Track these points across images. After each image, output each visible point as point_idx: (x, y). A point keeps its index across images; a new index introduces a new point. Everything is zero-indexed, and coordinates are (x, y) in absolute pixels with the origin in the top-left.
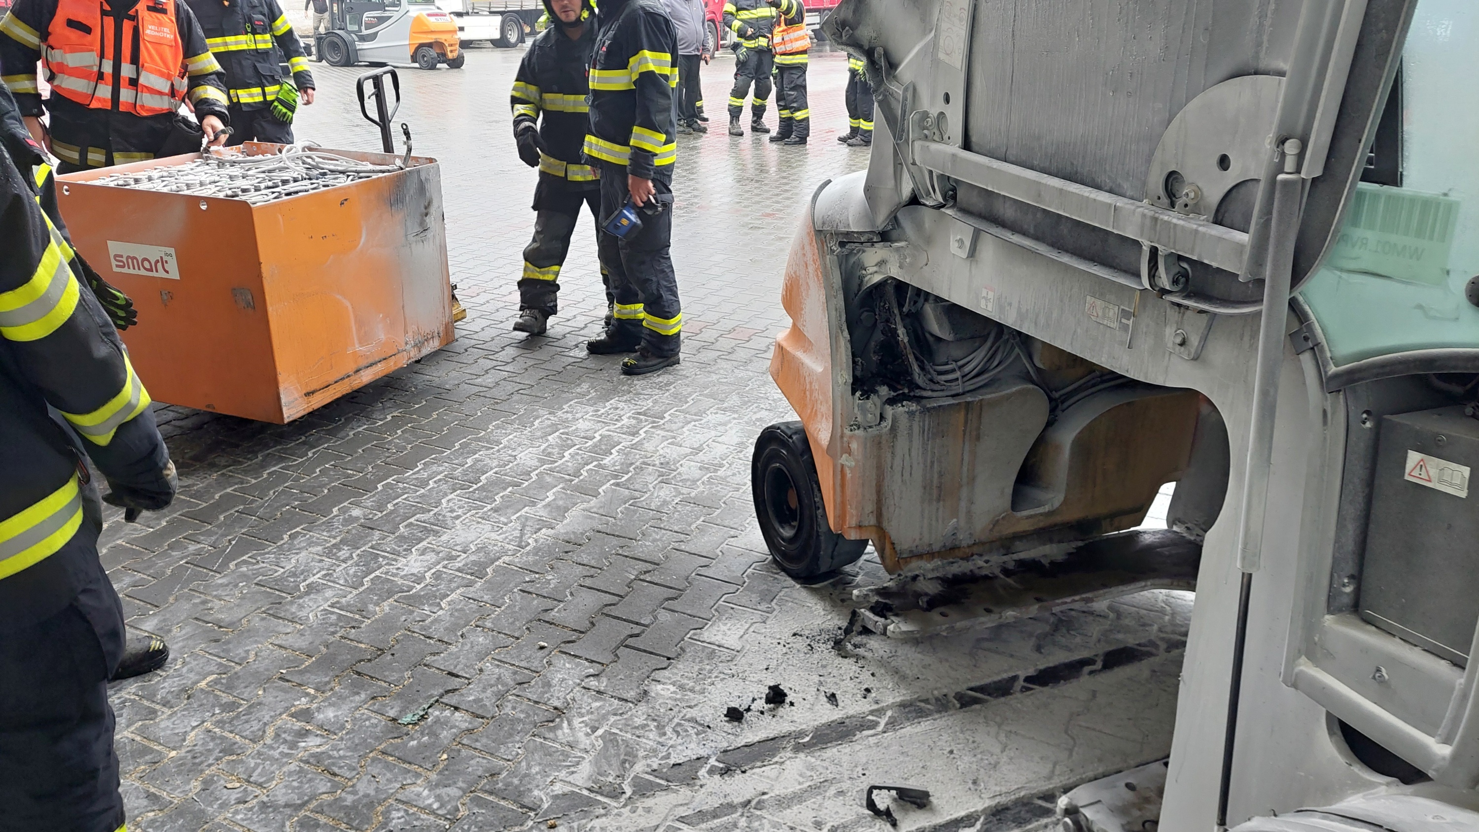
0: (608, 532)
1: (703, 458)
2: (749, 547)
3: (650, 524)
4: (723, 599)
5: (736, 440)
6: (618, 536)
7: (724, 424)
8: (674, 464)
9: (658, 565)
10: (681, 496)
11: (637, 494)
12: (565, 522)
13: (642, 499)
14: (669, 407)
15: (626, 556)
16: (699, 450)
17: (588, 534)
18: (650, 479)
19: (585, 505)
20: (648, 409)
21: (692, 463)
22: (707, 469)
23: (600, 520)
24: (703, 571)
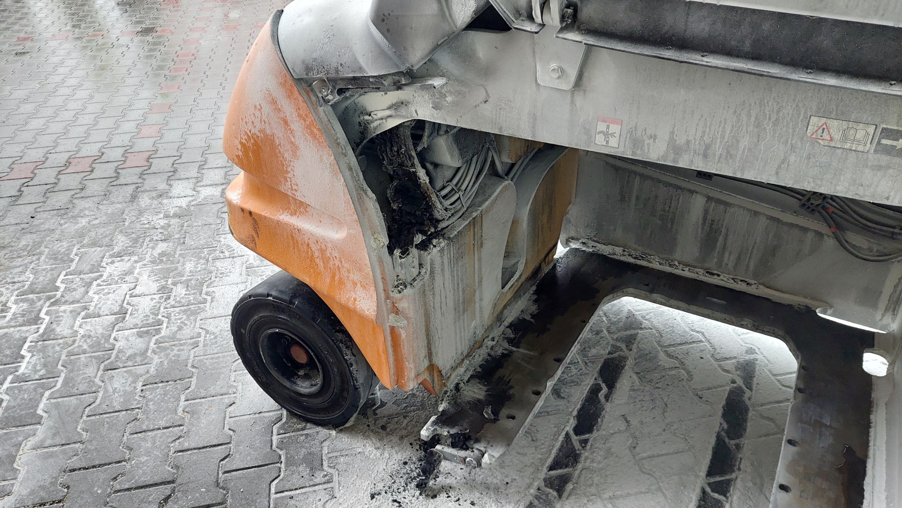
0: (84, 465)
1: (135, 321)
2: (255, 410)
3: (128, 431)
4: (273, 490)
5: (154, 287)
6: (100, 466)
7: (130, 272)
8: (107, 340)
9: (173, 482)
10: (141, 379)
11: (88, 398)
12: (20, 477)
13: (98, 401)
14: (55, 273)
15: (128, 489)
16: (122, 313)
17: (60, 480)
18: (90, 371)
19: (32, 441)
20: (32, 284)
21: (127, 332)
22: (147, 332)
23: (64, 452)
24: (227, 464)
